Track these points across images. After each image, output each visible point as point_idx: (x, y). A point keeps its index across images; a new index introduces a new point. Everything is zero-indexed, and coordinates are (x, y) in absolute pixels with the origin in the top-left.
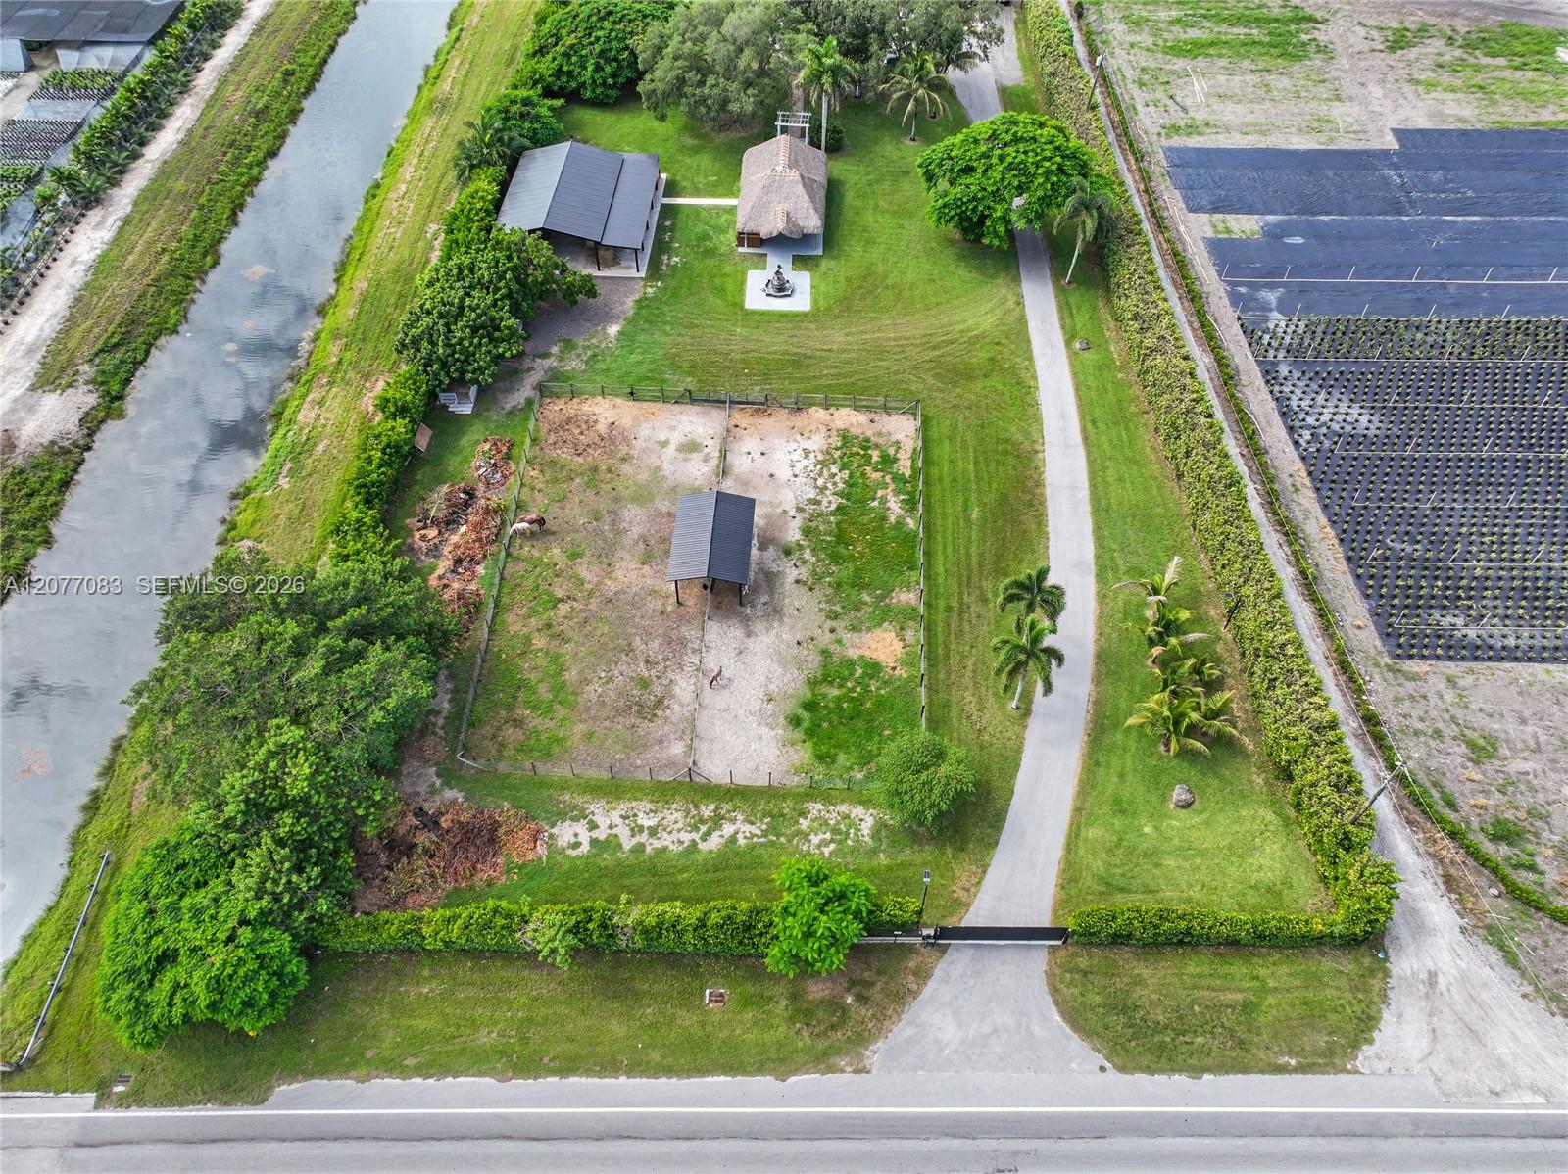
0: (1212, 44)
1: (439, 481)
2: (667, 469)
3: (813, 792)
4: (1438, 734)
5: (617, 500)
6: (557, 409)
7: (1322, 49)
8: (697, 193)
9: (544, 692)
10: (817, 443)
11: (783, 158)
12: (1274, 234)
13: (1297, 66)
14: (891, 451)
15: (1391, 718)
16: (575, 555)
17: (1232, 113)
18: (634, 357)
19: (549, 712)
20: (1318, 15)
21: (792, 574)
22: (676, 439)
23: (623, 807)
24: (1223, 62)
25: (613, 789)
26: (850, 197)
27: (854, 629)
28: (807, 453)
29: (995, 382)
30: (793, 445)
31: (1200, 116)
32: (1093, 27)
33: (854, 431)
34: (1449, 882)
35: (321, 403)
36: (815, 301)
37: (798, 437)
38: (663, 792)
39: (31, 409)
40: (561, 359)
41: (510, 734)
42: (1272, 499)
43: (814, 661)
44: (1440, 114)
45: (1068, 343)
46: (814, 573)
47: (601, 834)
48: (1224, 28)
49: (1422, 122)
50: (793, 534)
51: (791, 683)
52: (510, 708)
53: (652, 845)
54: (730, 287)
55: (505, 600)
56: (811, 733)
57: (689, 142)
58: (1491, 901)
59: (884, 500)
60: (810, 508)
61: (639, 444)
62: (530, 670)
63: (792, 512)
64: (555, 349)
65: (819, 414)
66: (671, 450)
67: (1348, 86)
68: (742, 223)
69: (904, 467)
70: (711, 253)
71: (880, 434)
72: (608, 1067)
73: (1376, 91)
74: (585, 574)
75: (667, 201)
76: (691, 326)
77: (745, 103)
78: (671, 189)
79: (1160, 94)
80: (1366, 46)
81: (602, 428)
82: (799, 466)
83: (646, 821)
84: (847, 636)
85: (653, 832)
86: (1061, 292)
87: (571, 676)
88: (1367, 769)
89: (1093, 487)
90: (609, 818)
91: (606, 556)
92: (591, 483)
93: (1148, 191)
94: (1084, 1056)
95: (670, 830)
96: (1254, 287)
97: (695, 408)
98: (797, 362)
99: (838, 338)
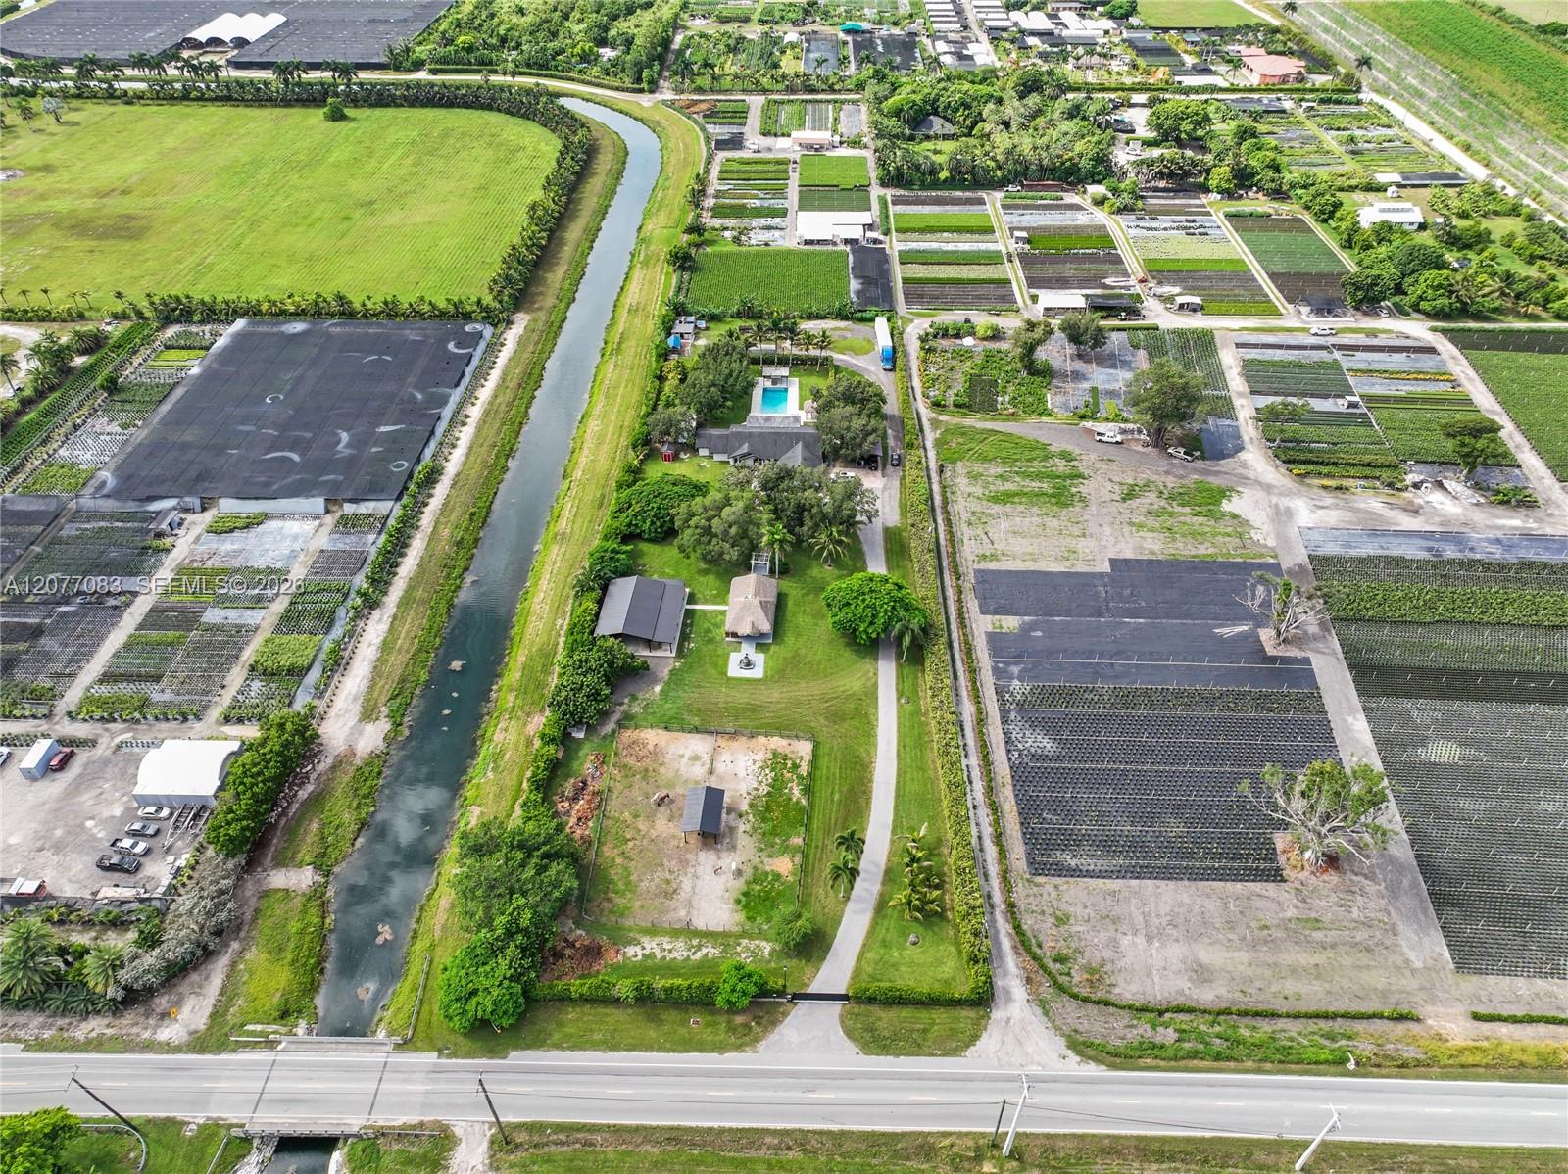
0: (1017, 494)
1: (568, 776)
2: (683, 770)
3: (744, 934)
4: (1043, 913)
5: (658, 787)
6: (628, 735)
7: (1082, 499)
8: (706, 602)
9: (621, 886)
10: (760, 756)
11: (751, 590)
12: (1026, 629)
13: (1064, 512)
14: (798, 762)
15: (1022, 905)
16: (636, 816)
17: (1020, 545)
18: (668, 705)
19: (623, 895)
20: (1086, 473)
21: (742, 828)
22: (688, 753)
23: (657, 940)
24: (1021, 508)
25: (653, 931)
26: (790, 603)
27: (770, 856)
28: (754, 762)
29: (856, 723)
30: (748, 758)
31: (1000, 546)
32: (949, 482)
33: (780, 750)
34: (1029, 980)
35: (506, 730)
36: (766, 672)
37: (751, 753)
38: (675, 933)
39: (361, 733)
40: (630, 706)
41: (605, 904)
42: (990, 790)
43: (749, 872)
44: (1141, 547)
45: (898, 699)
46: (753, 827)
47: (647, 952)
48: (1027, 482)
49: (1129, 554)
50: (744, 807)
51: (738, 883)
52: (606, 893)
53: (670, 957)
54: (721, 662)
55: (603, 839)
56: (745, 907)
57: (703, 566)
58: (1046, 990)
59: (791, 789)
60: (754, 793)
61: (669, 756)
62: (614, 874)
63: (745, 795)
64: (627, 700)
65: (762, 739)
66: (685, 760)
67: (1092, 528)
68: (728, 627)
69: (804, 771)
70: (711, 641)
71: (793, 752)
72: (649, 1048)
73: (1107, 530)
74: (641, 827)
75: (688, 607)
76: (699, 687)
77: (733, 554)
78: (692, 599)
79: (980, 532)
80: (1108, 497)
81: (650, 747)
82: (750, 770)
83: (667, 946)
84: (766, 860)
85: (670, 951)
86: (899, 667)
87: (634, 878)
88: (1004, 927)
89: (898, 783)
90: (650, 945)
91: (651, 817)
92: (644, 778)
93: (960, 601)
94: (850, 1049)
95: (678, 951)
96: (1007, 664)
97: (699, 736)
98: (753, 709)
99: (776, 695)
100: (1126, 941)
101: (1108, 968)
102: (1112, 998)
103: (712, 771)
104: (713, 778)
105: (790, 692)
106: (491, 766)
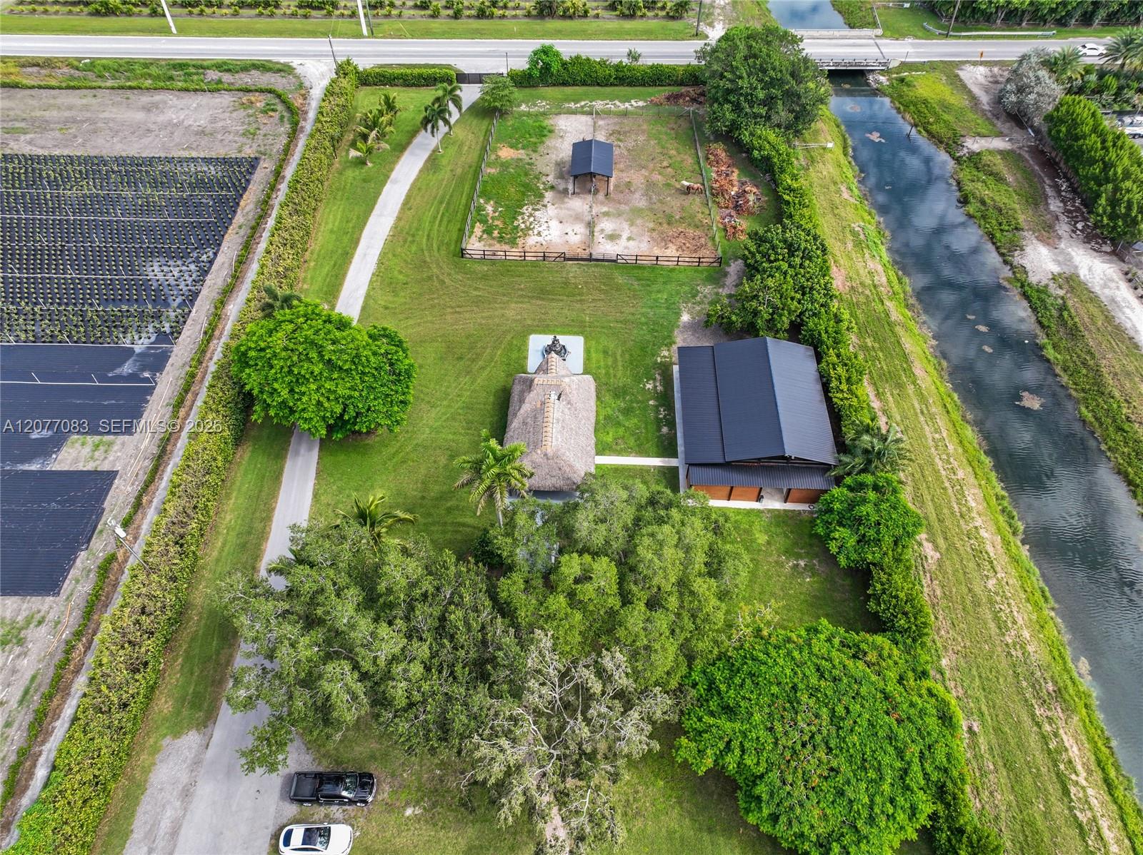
2: (626, 225)
3: (544, 114)
5: (652, 210)
6: (706, 259)
9: (664, 138)
10: (532, 240)
14: (485, 236)
15: (283, 138)
19: (660, 131)
21: (550, 178)
22: (623, 241)
23: (621, 109)
25: (625, 114)
27: (520, 160)
28: (539, 234)
30: (548, 238)
33: (507, 246)
36: (525, 343)
37: (544, 243)
38: (608, 113)
40: (717, 294)
41: (676, 126)
43: (541, 149)
46: (538, 179)
47: (627, 103)
50: (549, 195)
51: (551, 142)
52: (677, 133)
53: (606, 102)
54: (597, 356)
55: (696, 167)
56: (544, 128)
59: (494, 212)
60: (539, 207)
61: (646, 238)
63: (549, 205)
64: (724, 301)
66: (625, 235)
69: (478, 229)
70: (619, 393)
71: (491, 245)
74: (660, 177)
75: (673, 462)
76: (625, 322)
78: (670, 475)
82: (545, 226)
83: (610, 106)
84: (525, 157)
87: (654, 142)
88: (308, 124)
90: (625, 107)
91: (650, 185)
92: (670, 217)
94: (460, 68)
95: (599, 105)
96: (135, 378)
97: (613, 257)
98: (541, 294)
99: (510, 313)
100: (202, 123)
101: (231, 109)
102: (241, 94)
103: (590, 225)
104: (588, 218)
105: (490, 317)
106: (862, 237)
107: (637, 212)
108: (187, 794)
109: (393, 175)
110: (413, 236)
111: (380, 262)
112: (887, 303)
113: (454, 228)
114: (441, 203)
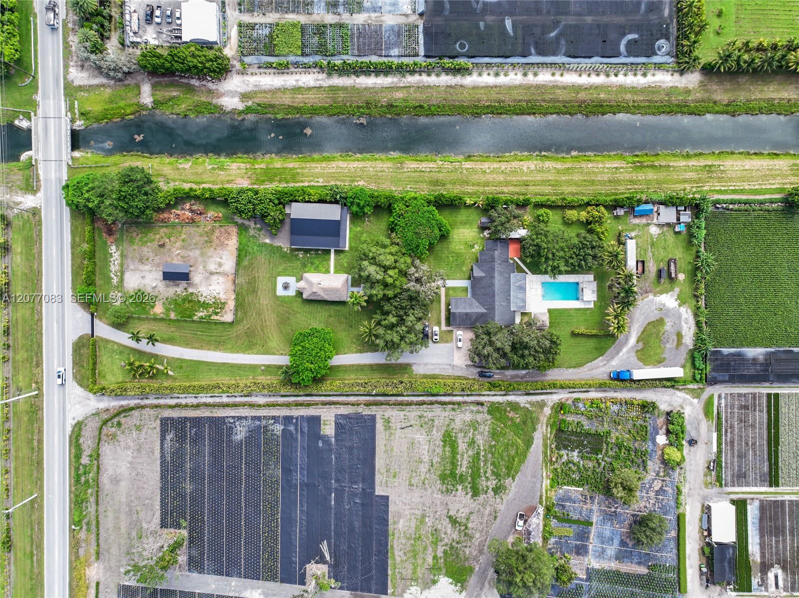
0: (454, 450)
1: (205, 206)
2: (212, 260)
4: (141, 421)
5: (201, 248)
6: (234, 230)
7: (449, 491)
8: (335, 260)
9: (145, 239)
10: (222, 296)
12: (324, 438)
13: (435, 477)
14: (220, 315)
15: (144, 411)
16: (183, 240)
17: (400, 445)
18: (256, 247)
19: (140, 241)
21: (179, 290)
22: (223, 261)
23: (119, 258)
24: (439, 451)
25: (122, 256)
27: (163, 303)
28: (219, 294)
29: (247, 343)
30: (221, 290)
31: (399, 433)
32: (465, 408)
33: (227, 306)
34: (108, 410)
35: (239, 168)
36: (281, 297)
37: (224, 291)
38: (122, 265)
39: (233, 96)
40: (254, 228)
41: (135, 233)
43: (154, 294)
45: (264, 365)
46: (179, 295)
47: (113, 254)
48: (468, 459)
50: (190, 290)
51: (149, 290)
52: (141, 233)
53: (111, 265)
54: (288, 272)
59: (203, 312)
60: (200, 294)
61: (221, 252)
62: (151, 235)
63: (198, 290)
64: (258, 226)
65: (233, 296)
66: (219, 260)
69: (214, 317)
70: (304, 266)
71: (226, 312)
74: (177, 244)
75: (332, 251)
76: (270, 263)
78: (339, 252)
79: (413, 422)
80: (453, 508)
81: (226, 242)
82: (213, 292)
83: (116, 263)
84: (161, 302)
85: (114, 264)
87: (149, 244)
88: (133, 403)
90: (116, 256)
91: (183, 248)
92: (207, 241)
93: (347, 404)
94: (75, 337)
95: (114, 267)
96: (296, 424)
97: (235, 265)
98: (254, 292)
99: (265, 302)
100: (129, 453)
101: (116, 443)
102: (102, 442)
103: (212, 274)
104: (208, 274)
105: (268, 310)
106: (216, 166)
107: (202, 254)
108: (426, 364)
109: (177, 356)
110: (220, 342)
111: (238, 352)
112: (256, 167)
113: (213, 327)
114: (196, 334)
